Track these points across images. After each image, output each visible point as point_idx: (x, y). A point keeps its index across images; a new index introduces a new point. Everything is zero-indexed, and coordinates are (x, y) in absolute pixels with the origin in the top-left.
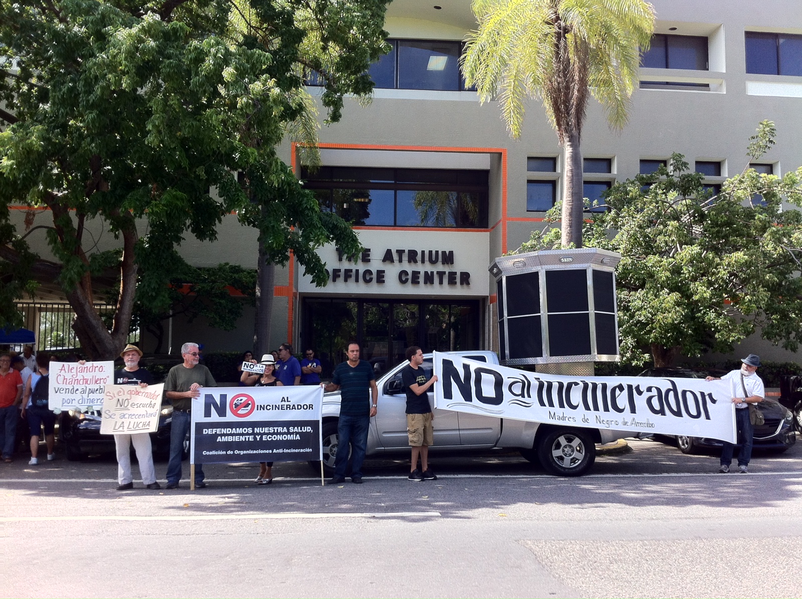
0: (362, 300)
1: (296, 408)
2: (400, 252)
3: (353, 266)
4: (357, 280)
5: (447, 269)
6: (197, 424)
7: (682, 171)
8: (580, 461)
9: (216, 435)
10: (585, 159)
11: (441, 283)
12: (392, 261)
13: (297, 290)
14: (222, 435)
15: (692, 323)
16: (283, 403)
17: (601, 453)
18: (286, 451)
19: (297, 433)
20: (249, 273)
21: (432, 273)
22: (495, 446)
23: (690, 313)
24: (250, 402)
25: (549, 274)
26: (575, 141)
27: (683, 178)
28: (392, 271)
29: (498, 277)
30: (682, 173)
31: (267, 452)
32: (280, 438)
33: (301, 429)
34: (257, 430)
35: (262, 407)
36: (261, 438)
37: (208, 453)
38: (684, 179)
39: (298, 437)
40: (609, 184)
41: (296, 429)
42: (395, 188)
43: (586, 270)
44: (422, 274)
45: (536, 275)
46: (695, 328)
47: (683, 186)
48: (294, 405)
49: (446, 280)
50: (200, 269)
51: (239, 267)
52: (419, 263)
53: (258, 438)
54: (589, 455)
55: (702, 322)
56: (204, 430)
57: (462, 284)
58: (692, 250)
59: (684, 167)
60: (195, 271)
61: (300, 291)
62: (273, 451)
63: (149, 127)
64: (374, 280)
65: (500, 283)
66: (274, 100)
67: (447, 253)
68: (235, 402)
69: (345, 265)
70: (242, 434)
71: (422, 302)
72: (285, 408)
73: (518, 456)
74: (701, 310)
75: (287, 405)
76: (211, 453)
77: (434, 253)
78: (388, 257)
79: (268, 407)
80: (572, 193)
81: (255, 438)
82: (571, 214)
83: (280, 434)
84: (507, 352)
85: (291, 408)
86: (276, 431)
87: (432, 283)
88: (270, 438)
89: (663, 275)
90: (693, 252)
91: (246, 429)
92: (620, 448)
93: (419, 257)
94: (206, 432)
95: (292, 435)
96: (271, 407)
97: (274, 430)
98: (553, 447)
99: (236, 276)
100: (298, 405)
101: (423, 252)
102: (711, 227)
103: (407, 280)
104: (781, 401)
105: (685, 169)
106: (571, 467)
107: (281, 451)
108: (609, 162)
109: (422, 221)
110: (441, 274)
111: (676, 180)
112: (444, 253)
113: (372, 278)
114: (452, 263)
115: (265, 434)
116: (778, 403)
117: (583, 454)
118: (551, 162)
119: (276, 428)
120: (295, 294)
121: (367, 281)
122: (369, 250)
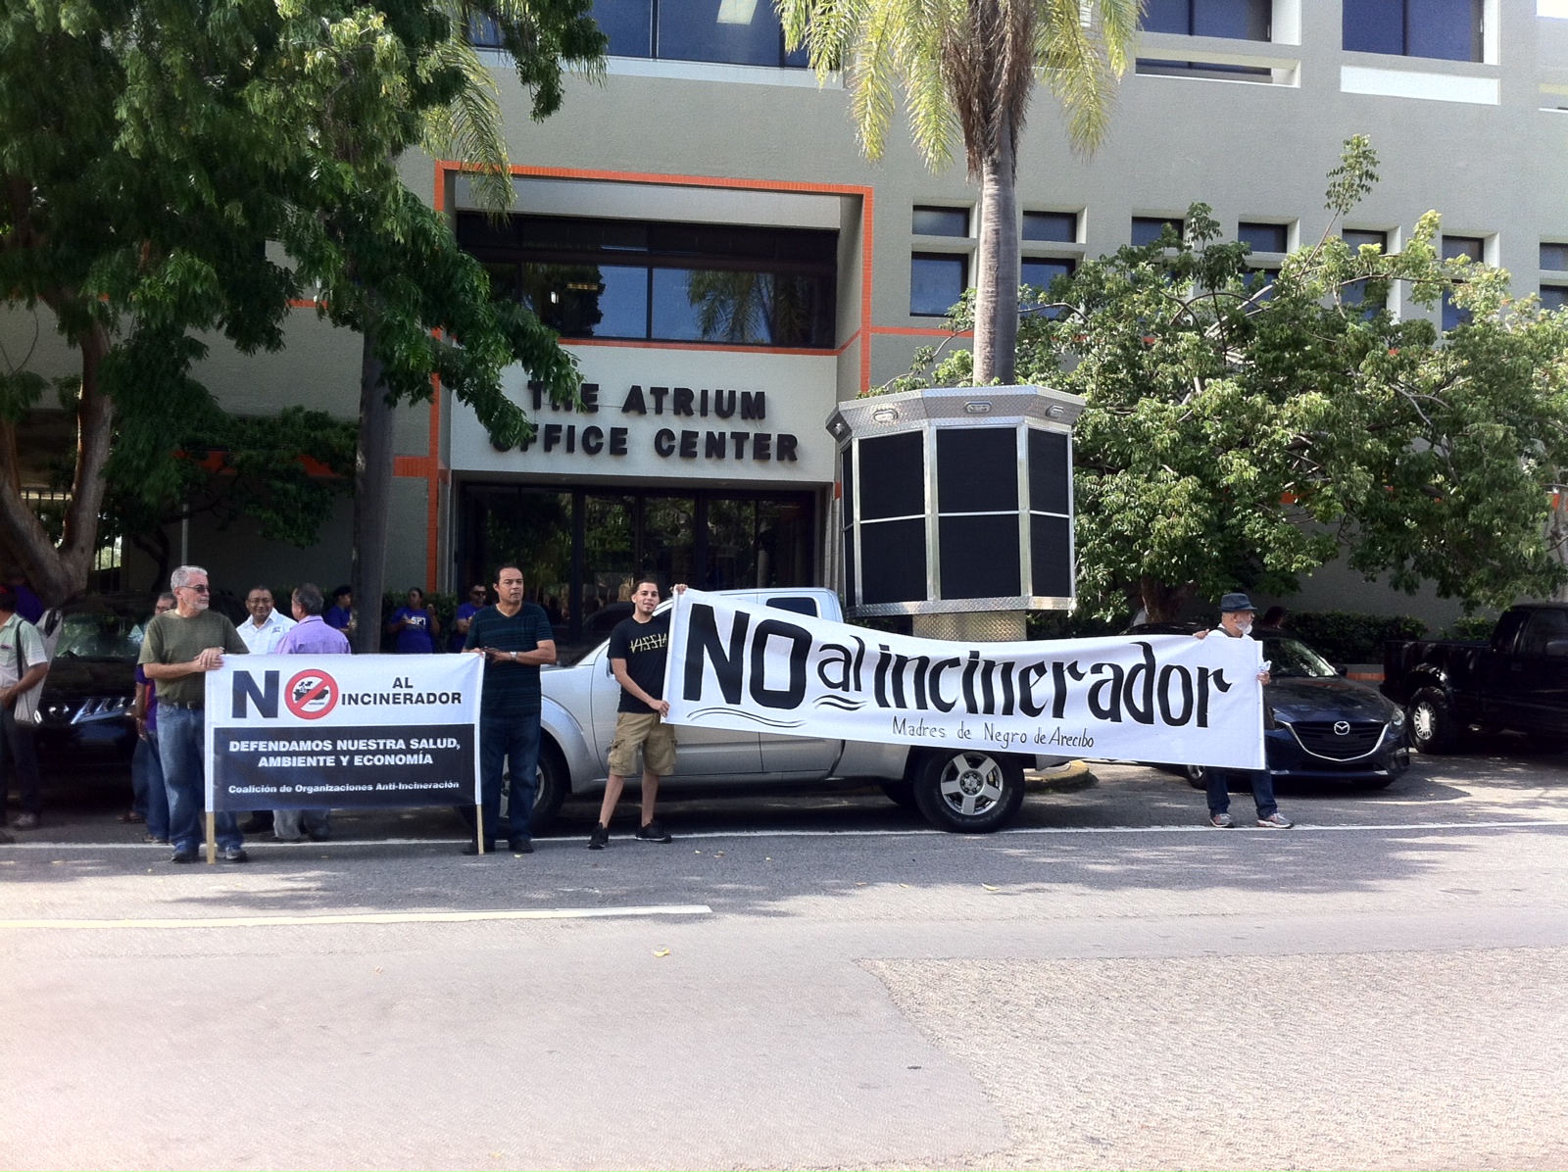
0: (582, 487)
1: (425, 700)
2: (659, 393)
3: (563, 419)
4: (570, 449)
5: (751, 428)
6: (218, 732)
7: (1208, 240)
8: (994, 803)
9: (257, 755)
10: (1026, 213)
11: (739, 455)
12: (642, 411)
13: (448, 465)
14: (268, 755)
15: (1219, 535)
16: (398, 690)
17: (1039, 788)
18: (401, 787)
19: (425, 751)
20: (345, 428)
21: (722, 435)
22: (830, 774)
23: (1215, 518)
24: (327, 688)
25: (942, 435)
26: (1004, 173)
27: (1210, 254)
28: (642, 431)
29: (844, 442)
30: (1209, 242)
31: (364, 788)
32: (390, 760)
33: (435, 743)
34: (342, 745)
35: (353, 699)
36: (351, 761)
37: (239, 790)
38: (1212, 255)
39: (429, 759)
40: (1070, 264)
41: (424, 744)
42: (650, 262)
43: (1015, 429)
44: (702, 436)
45: (918, 436)
46: (1225, 547)
47: (1209, 269)
48: (420, 695)
49: (748, 449)
50: (243, 419)
51: (324, 415)
52: (697, 414)
53: (345, 760)
54: (1010, 791)
55: (1236, 537)
56: (232, 743)
57: (780, 458)
58: (1224, 389)
59: (1211, 232)
60: (234, 424)
61: (453, 467)
62: (375, 787)
63: (122, 113)
64: (606, 448)
65: (847, 453)
66: (385, 63)
67: (753, 395)
68: (297, 687)
69: (546, 417)
70: (312, 754)
71: (703, 493)
72: (402, 700)
73: (878, 794)
74: (1237, 512)
75: (405, 695)
76: (246, 790)
77: (726, 394)
78: (634, 402)
79: (366, 699)
80: (997, 278)
81: (338, 761)
82: (993, 321)
83: (391, 752)
84: (859, 590)
85: (414, 699)
86: (381, 747)
87: (721, 455)
88: (369, 760)
89: (1165, 438)
90: (1226, 393)
91: (320, 743)
92: (1074, 778)
93: (696, 405)
94: (234, 747)
95: (415, 756)
96: (372, 699)
97: (378, 744)
98: (944, 776)
99: (319, 434)
100: (429, 695)
101: (704, 393)
102: (1263, 351)
103: (671, 449)
104: (1385, 689)
105: (1214, 235)
106: (976, 814)
107: (392, 787)
108: (1072, 219)
109: (705, 331)
110: (740, 438)
111: (1197, 257)
112: (747, 395)
113: (602, 444)
114: (762, 416)
115: (358, 752)
116: (1377, 693)
117: (1001, 788)
118: (960, 217)
119: (381, 742)
120: (443, 474)
121: (592, 451)
122: (595, 387)
